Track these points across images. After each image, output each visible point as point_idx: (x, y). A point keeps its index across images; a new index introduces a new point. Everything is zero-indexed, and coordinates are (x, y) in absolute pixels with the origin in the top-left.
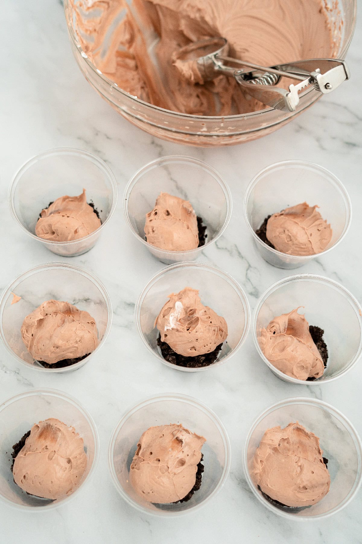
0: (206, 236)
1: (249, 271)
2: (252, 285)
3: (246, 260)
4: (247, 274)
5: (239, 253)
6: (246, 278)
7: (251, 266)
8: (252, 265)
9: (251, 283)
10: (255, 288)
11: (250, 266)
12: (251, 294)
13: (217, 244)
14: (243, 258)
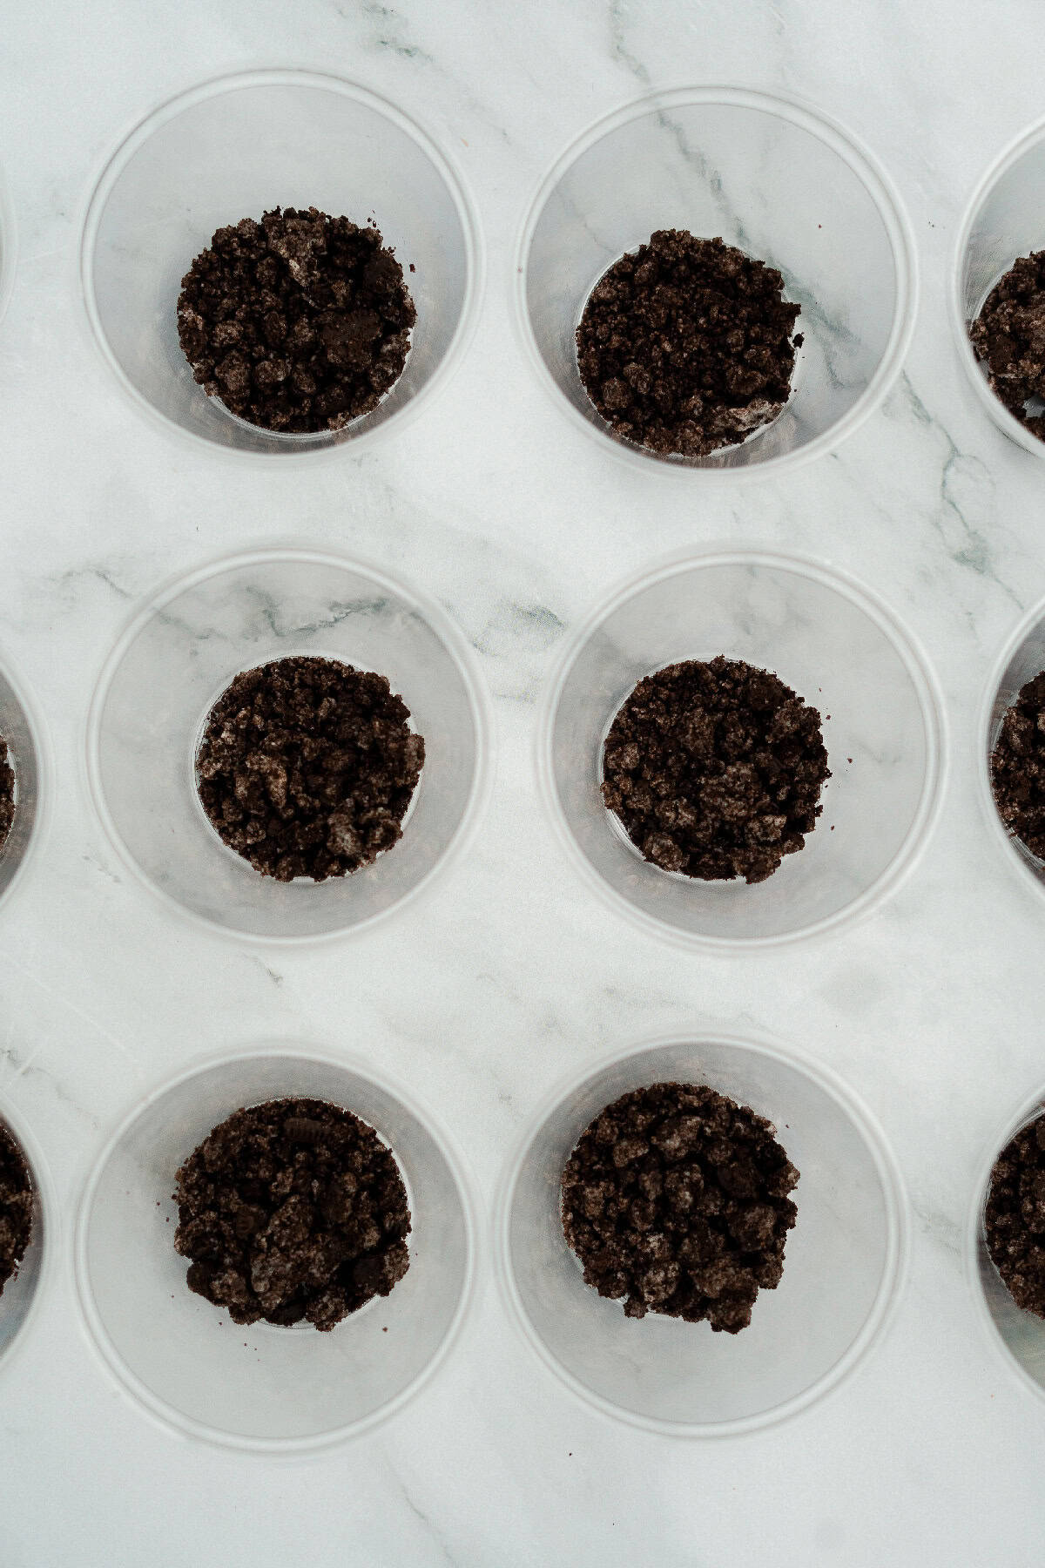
0: (799, 340)
1: (952, 471)
2: (965, 525)
3: (941, 427)
4: (944, 483)
5: (917, 403)
6: (944, 498)
7: (962, 452)
8: (963, 450)
9: (961, 517)
10: (973, 535)
11: (955, 451)
12: (962, 558)
13: (833, 367)
14: (929, 420)
